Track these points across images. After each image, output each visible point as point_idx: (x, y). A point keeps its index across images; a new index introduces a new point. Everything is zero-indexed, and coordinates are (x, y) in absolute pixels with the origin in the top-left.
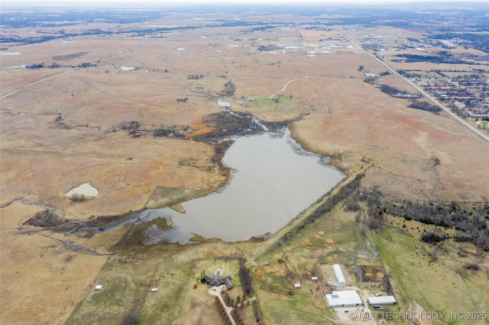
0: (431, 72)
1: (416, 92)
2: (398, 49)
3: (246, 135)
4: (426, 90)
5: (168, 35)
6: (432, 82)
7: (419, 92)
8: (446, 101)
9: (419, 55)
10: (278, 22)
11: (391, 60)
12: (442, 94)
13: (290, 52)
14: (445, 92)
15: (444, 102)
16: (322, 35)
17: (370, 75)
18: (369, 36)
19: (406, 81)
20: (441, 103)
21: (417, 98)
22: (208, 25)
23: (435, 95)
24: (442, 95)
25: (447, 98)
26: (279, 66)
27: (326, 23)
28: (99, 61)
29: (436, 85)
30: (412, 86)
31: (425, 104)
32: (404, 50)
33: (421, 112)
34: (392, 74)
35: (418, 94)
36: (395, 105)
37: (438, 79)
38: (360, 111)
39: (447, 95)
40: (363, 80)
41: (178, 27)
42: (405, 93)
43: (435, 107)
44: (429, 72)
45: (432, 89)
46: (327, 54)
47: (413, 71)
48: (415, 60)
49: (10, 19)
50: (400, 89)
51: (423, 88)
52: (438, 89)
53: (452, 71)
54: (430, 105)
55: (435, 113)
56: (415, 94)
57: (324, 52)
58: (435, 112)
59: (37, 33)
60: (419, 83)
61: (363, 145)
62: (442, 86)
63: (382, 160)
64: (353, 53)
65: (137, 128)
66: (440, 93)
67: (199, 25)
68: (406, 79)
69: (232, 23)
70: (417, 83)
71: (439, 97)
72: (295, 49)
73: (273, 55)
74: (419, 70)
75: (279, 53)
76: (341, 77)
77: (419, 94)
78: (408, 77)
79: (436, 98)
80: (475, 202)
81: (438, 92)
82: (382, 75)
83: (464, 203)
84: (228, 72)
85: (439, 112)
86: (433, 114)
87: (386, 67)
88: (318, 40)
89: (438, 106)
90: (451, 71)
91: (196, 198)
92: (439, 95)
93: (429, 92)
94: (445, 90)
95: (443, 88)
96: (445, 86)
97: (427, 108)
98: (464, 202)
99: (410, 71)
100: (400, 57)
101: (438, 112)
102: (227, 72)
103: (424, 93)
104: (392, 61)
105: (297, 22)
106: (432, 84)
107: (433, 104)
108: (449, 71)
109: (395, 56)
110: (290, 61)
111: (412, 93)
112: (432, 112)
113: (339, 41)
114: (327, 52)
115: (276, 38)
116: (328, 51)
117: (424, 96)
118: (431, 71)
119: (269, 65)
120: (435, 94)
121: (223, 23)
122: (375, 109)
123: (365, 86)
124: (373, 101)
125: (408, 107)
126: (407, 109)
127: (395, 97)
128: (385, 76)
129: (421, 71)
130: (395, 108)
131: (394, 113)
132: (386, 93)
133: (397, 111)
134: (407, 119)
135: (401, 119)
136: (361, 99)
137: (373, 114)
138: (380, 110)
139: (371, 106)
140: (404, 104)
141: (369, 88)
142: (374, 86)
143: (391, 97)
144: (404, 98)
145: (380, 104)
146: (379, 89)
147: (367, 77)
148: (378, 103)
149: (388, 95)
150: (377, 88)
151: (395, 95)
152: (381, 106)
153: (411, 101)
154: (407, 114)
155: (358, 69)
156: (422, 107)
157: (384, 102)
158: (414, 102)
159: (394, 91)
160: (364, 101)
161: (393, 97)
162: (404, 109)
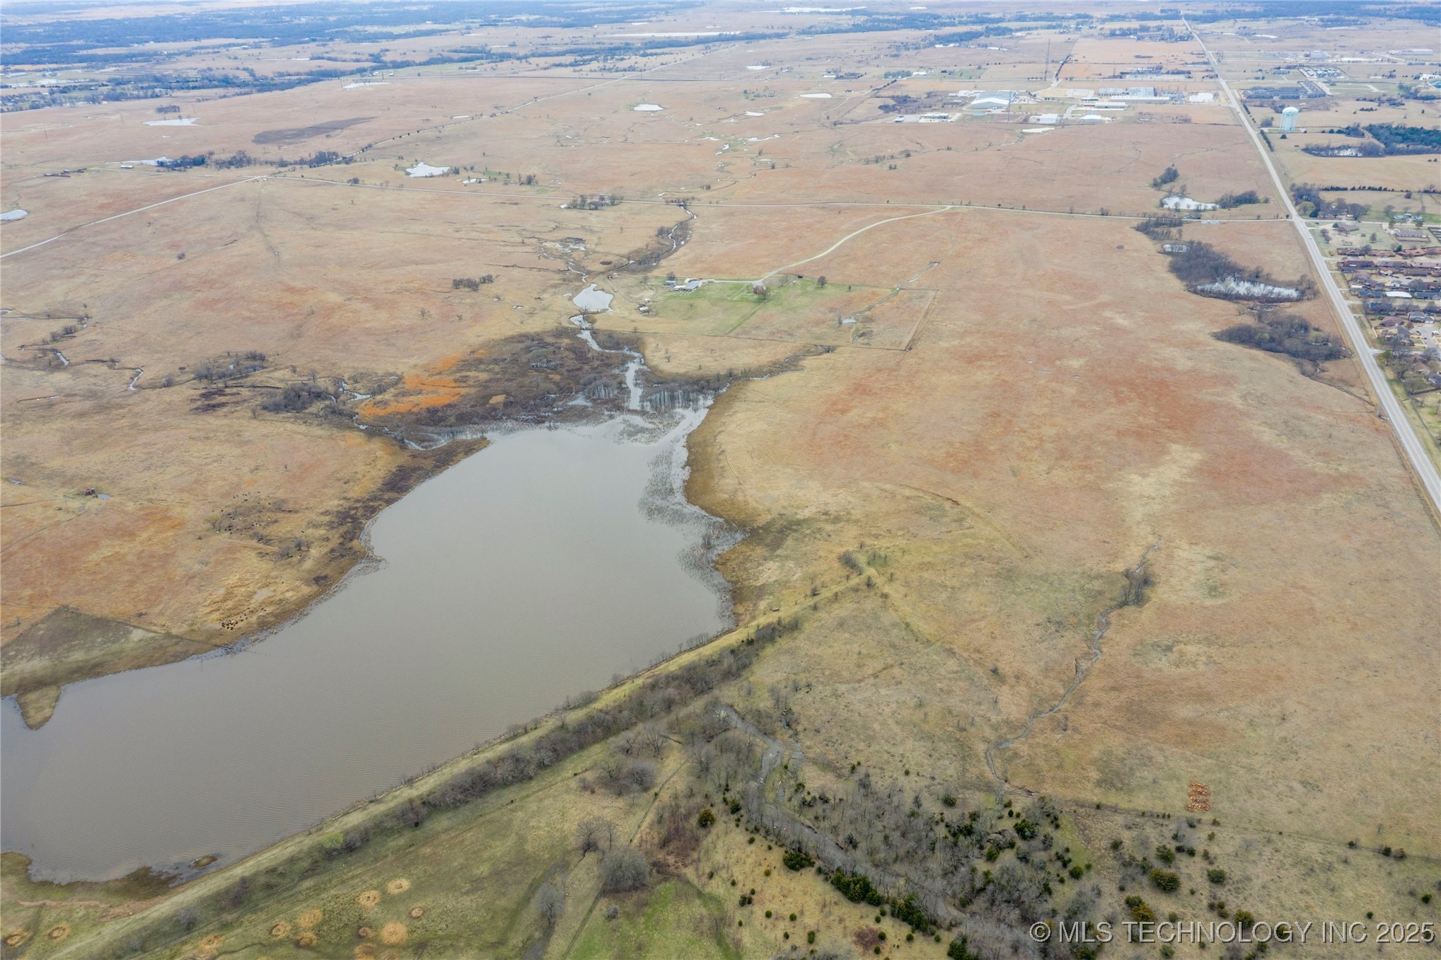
0: (1423, 195)
1: (1300, 277)
2: (1368, 105)
3: (547, 424)
4: (1344, 267)
5: (653, 61)
6: (1394, 236)
8: (1387, 319)
9: (1428, 127)
10: (1038, 12)
11: (1304, 147)
12: (1393, 288)
13: (976, 117)
15: (1376, 323)
16: (1137, 57)
17: (1176, 204)
18: (1307, 56)
19: (1294, 228)
20: (1362, 326)
21: (1287, 300)
22: (811, 27)
23: (1367, 290)
24: (1390, 293)
25: (1403, 303)
26: (891, 168)
27: (1200, 13)
28: (370, 146)
29: (1399, 250)
30: (1304, 249)
31: (1297, 325)
32: (1391, 110)
33: (1253, 359)
34: (1266, 201)
35: (1300, 282)
36: (1175, 327)
37: (1425, 225)
38: (1020, 348)
40: (1137, 221)
41: (714, 37)
42: (1255, 278)
43: (1327, 342)
44: (1414, 195)
45: (1370, 265)
46: (1093, 123)
47: (1353, 189)
48: (1402, 146)
49: (296, 21)
50: (1243, 264)
51: (1341, 258)
52: (1396, 265)
54: (1317, 330)
55: (1308, 367)
56: (1288, 284)
57: (1087, 117)
58: (1313, 361)
59: (311, 59)
60: (1338, 240)
61: (907, 492)
62: (1424, 252)
63: (923, 564)
64: (1187, 121)
65: (242, 377)
66: (1389, 282)
67: (783, 28)
68: (1302, 222)
69: (888, 21)
70: (1329, 239)
71: (1374, 301)
72: (1000, 107)
73: (917, 125)
74: (1380, 189)
75: (937, 121)
76: (1068, 209)
77: (1305, 283)
78: (1315, 214)
79: (1360, 302)
80: (1143, 814)
81: (1385, 280)
82: (1224, 206)
83: (1093, 812)
84: (712, 188)
86: (1295, 373)
87: (1267, 172)
88: (1107, 75)
89: (1341, 339)
91: (139, 667)
92: (1379, 292)
93: (1350, 275)
94: (1419, 271)
95: (1419, 260)
96: (1432, 253)
97: (1289, 343)
98: (1098, 807)
99: (1345, 189)
100: (1348, 134)
101: (1321, 364)
102: (709, 188)
103: (1328, 280)
104: (1307, 150)
105: (1098, 14)
106: (1386, 246)
107: (1327, 329)
109: (1332, 132)
110: (949, 149)
111: (1280, 278)
113: (1182, 77)
114: (1098, 117)
115: (979, 68)
116: (1103, 114)
117: (1318, 293)
118: (1426, 192)
119: (868, 162)
120: (1369, 286)
121: (861, 19)
122: (1083, 340)
123: (1126, 247)
124: (1104, 306)
125: (1219, 337)
126: (1209, 345)
127: (1203, 293)
128: (1233, 210)
129: (1385, 190)
130: (1162, 341)
131: (1140, 360)
132: (1181, 278)
133: (1157, 354)
134: (1172, 388)
135: (1147, 389)
136: (1068, 297)
137: (1058, 363)
138: (1100, 346)
139: (1079, 329)
140: (1217, 322)
141: (1135, 254)
142: (1158, 247)
143: (1189, 294)
144: (1236, 298)
145: (1120, 321)
146: (1169, 259)
147: (1160, 212)
148: (1117, 316)
149: (1185, 283)
150: (1162, 257)
151: (1208, 287)
152: (1118, 329)
153: (1250, 314)
154: (1190, 364)
155: (1155, 180)
156: (1272, 340)
157: (1142, 314)
158: (1260, 317)
159: (1216, 269)
160: (1071, 307)
161: (1195, 292)
162: (1198, 344)
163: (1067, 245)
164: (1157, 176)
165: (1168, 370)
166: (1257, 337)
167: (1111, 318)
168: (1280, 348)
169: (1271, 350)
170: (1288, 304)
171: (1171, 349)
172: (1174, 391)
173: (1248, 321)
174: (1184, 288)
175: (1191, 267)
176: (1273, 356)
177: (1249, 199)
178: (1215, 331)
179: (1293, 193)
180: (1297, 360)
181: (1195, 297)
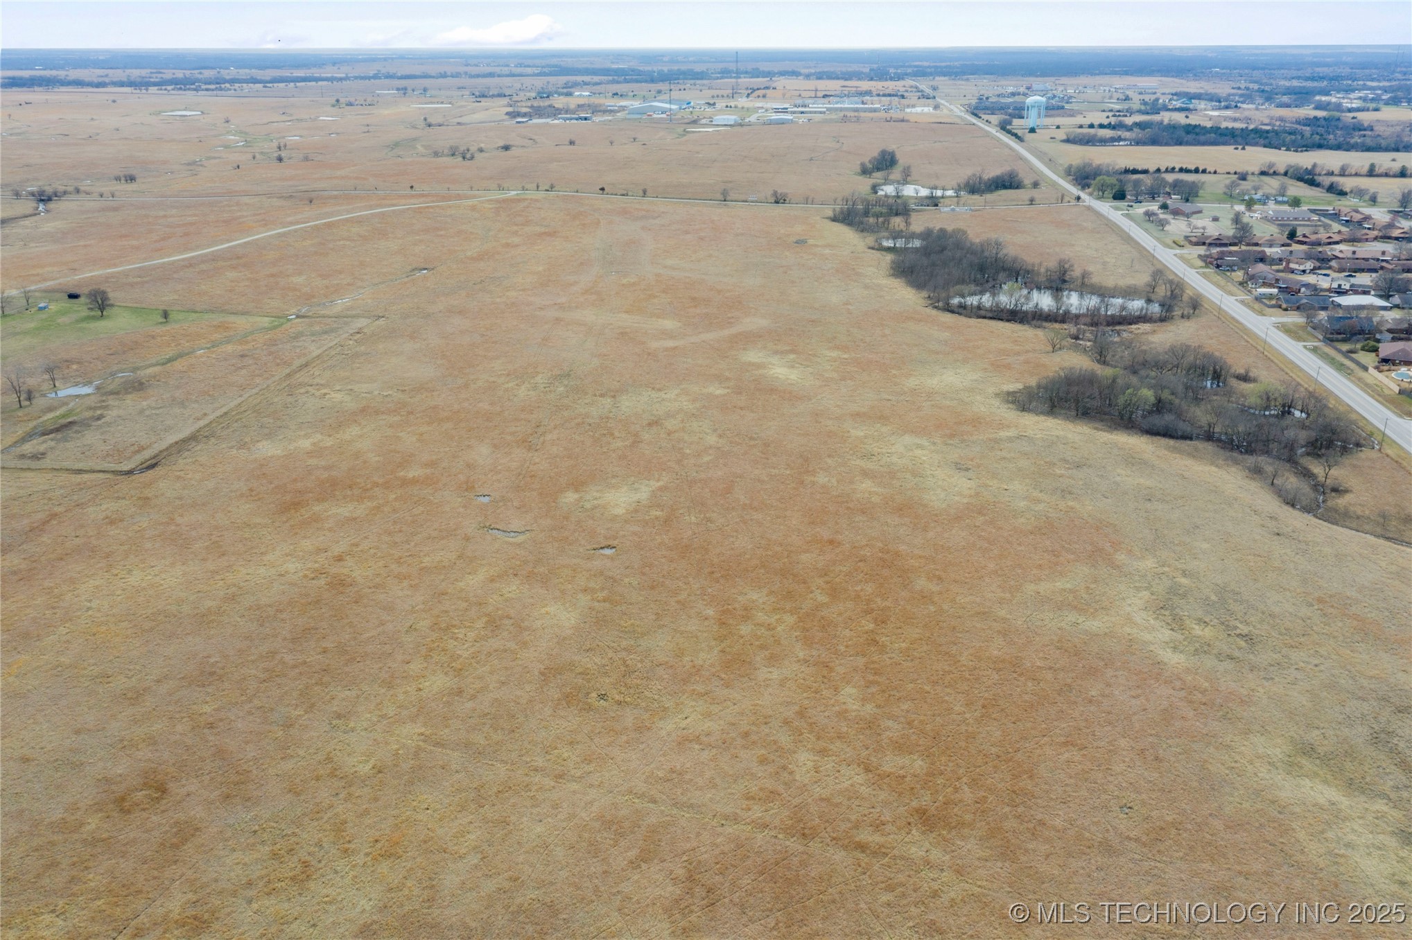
0: (1264, 178)
1: (1142, 279)
4: (1218, 264)
6: (1266, 219)
7: (1159, 273)
8: (1387, 349)
9: (1207, 124)
12: (1340, 292)
14: (1364, 279)
15: (1368, 359)
16: (844, 87)
19: (1098, 214)
20: (1340, 367)
21: (1142, 318)
23: (1289, 298)
24: (1346, 301)
25: (1392, 316)
29: (1292, 235)
30: (1128, 239)
31: (1192, 368)
33: (1132, 460)
34: (1036, 185)
35: (1153, 288)
36: (912, 382)
37: (1304, 208)
39: (1387, 297)
40: (834, 209)
42: (1058, 282)
43: (1286, 410)
44: (1249, 177)
45: (1262, 259)
46: (783, 123)
50: (1029, 258)
51: (1202, 250)
52: (1309, 257)
53: (1386, 175)
54: (1245, 378)
55: (1291, 481)
56: (1129, 293)
58: (1291, 460)
60: (1178, 227)
62: (1336, 238)
66: (1324, 283)
68: (1106, 208)
70: (1162, 224)
71: (1323, 315)
72: (665, 112)
74: (1197, 171)
76: (719, 195)
77: (1162, 291)
78: (1120, 196)
79: (1295, 319)
81: (1311, 279)
82: (973, 192)
85: (1339, 473)
86: (1268, 502)
87: (1021, 159)
88: (808, 96)
89: (1317, 402)
90: (1378, 170)
92: (1319, 299)
93: (1239, 275)
94: (1357, 267)
95: (1344, 249)
96: (1353, 240)
97: (1201, 415)
99: (1146, 172)
100: (1113, 129)
101: (1317, 469)
103: (1199, 282)
104: (1068, 141)
106: (1263, 231)
107: (1268, 379)
108: (1365, 170)
109: (1092, 127)
110: (572, 143)
111: (1110, 282)
112: (1257, 471)
113: (894, 98)
117: (1196, 304)
118: (1263, 173)
119: (436, 154)
120: (1289, 291)
122: (671, 424)
123: (811, 242)
124: (749, 339)
125: (1024, 401)
126: (1002, 426)
127: (962, 310)
128: (989, 197)
129: (1204, 171)
130: (883, 419)
131: (822, 479)
132: (918, 285)
133: (869, 456)
134: (921, 583)
135: (835, 593)
136: (669, 324)
137: (570, 497)
138: (712, 439)
139: (672, 394)
140: (1008, 367)
141: (827, 251)
142: (870, 240)
143: (934, 312)
144: (1038, 318)
145: (781, 371)
146: (889, 257)
147: (872, 197)
148: (775, 360)
149: (925, 294)
150: (877, 254)
151: (973, 300)
152: (772, 390)
153: (1076, 348)
154: (963, 485)
155: (863, 165)
156: (1160, 406)
157: (835, 354)
158: (1101, 355)
159: (982, 268)
160: (670, 344)
161: (949, 309)
162: (977, 422)
163: (702, 239)
164: (866, 160)
165: (900, 510)
166: (1121, 400)
167: (759, 366)
168: (1183, 427)
169: (1166, 433)
170: (1145, 327)
171: (908, 439)
172: (926, 598)
173: (1077, 361)
174: (922, 302)
175: (934, 264)
176: (1180, 451)
177: (1008, 183)
178: (1012, 387)
179: (1071, 177)
180: (1251, 460)
181: (948, 318)
